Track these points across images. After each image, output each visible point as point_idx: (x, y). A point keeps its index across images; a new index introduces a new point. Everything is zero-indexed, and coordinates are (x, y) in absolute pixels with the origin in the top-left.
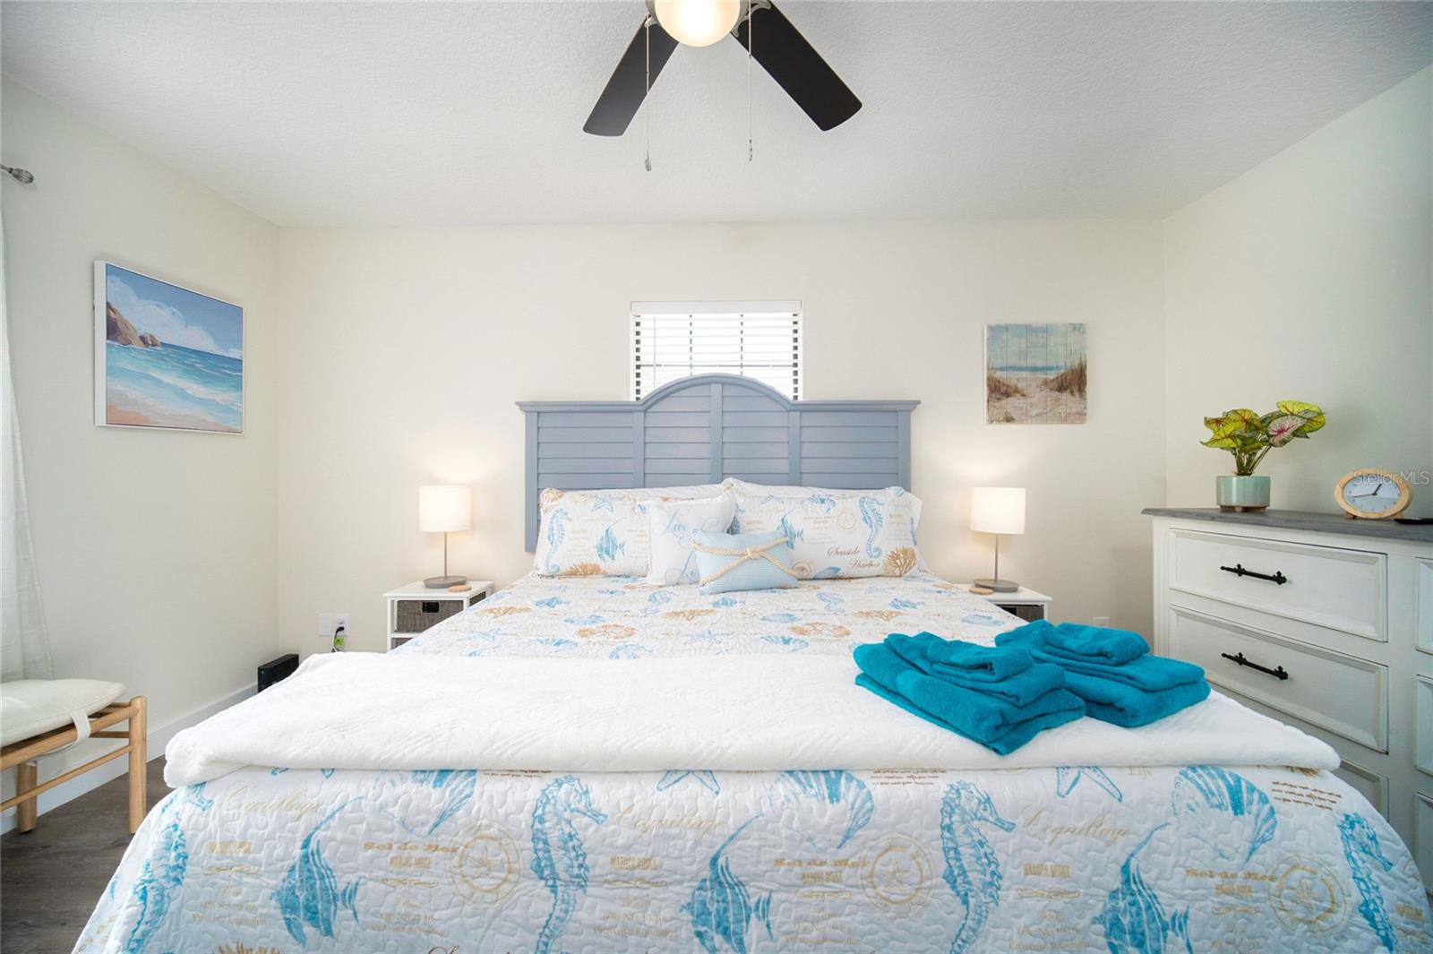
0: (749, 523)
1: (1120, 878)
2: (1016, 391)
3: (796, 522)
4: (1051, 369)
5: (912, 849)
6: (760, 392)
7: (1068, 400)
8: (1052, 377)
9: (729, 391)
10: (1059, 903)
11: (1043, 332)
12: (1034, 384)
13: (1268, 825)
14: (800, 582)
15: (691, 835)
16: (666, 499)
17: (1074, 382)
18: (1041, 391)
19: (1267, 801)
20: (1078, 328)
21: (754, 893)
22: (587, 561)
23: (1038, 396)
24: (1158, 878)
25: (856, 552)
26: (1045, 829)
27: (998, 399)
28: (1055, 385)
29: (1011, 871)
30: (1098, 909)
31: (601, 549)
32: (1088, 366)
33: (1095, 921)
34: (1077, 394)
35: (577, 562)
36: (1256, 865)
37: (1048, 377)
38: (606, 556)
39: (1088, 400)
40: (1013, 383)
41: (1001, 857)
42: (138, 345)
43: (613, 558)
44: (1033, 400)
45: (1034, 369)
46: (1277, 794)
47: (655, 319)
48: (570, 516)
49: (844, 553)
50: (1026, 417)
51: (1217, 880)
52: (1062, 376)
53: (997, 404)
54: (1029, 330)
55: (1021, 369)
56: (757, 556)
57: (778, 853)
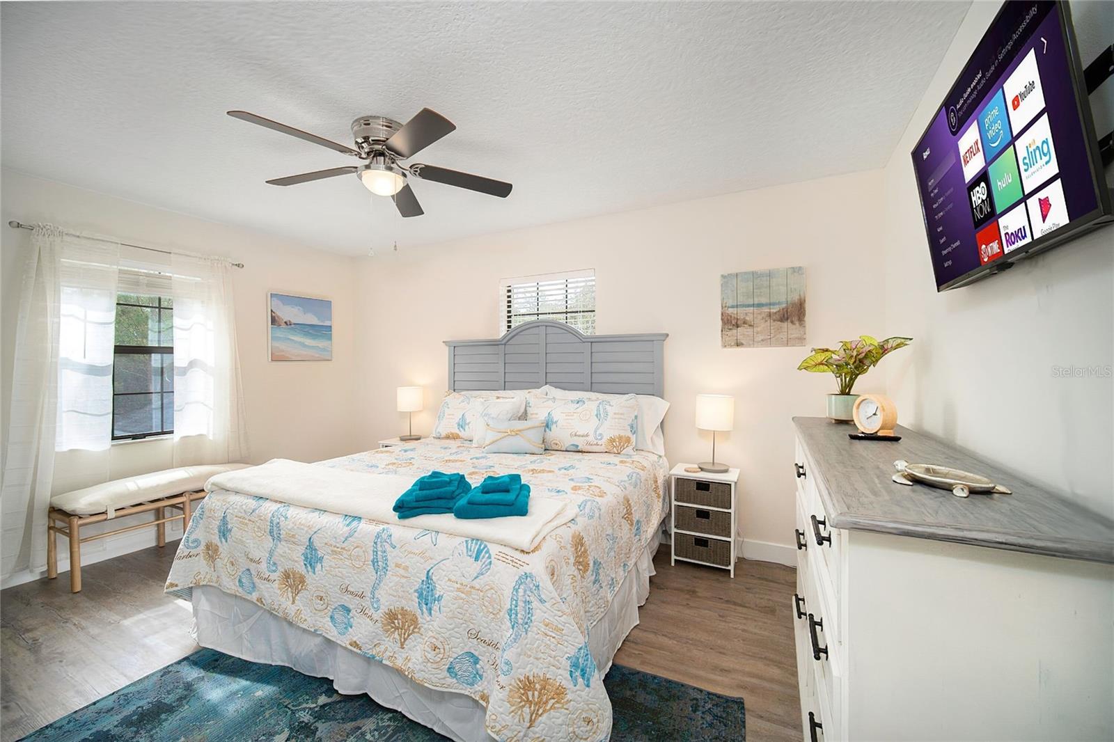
0: (532, 414)
1: (426, 576)
2: (745, 322)
3: (556, 416)
4: (774, 304)
5: (364, 549)
6: (566, 330)
7: (790, 329)
8: (775, 310)
9: (550, 330)
10: (404, 580)
11: (767, 276)
12: (760, 317)
13: (486, 568)
14: (546, 451)
15: (306, 529)
16: (498, 398)
17: (794, 313)
18: (766, 321)
19: (490, 558)
20: (797, 271)
21: (320, 554)
22: (454, 432)
23: (762, 326)
24: (438, 579)
25: (587, 435)
26: (405, 551)
27: (730, 329)
28: (778, 316)
29: (391, 564)
30: (417, 587)
31: (459, 425)
32: (806, 301)
33: (416, 591)
34: (797, 323)
35: (448, 431)
36: (476, 584)
37: (772, 310)
38: (461, 429)
39: (807, 326)
40: (741, 316)
41: (389, 558)
42: (284, 326)
43: (463, 430)
44: (760, 329)
45: (760, 305)
46: (497, 557)
48: (449, 406)
49: (580, 436)
50: (753, 342)
51: (459, 586)
52: (783, 309)
53: (730, 333)
54: (754, 275)
56: (513, 433)
57: (326, 541)
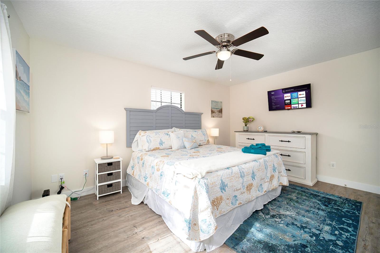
2: (214, 112)
3: (194, 136)
6: (178, 109)
7: (220, 114)
8: (218, 110)
9: (173, 109)
11: (218, 103)
14: (199, 146)
15: (251, 168)
17: (221, 111)
18: (217, 112)
20: (221, 102)
21: (255, 174)
22: (157, 147)
25: (203, 140)
28: (219, 111)
29: (268, 166)
31: (160, 143)
32: (222, 109)
35: (155, 147)
38: (161, 145)
39: (222, 114)
43: (162, 145)
44: (216, 114)
47: (156, 91)
48: (151, 137)
49: (201, 141)
50: (215, 117)
53: (212, 114)
54: (216, 102)
55: (215, 108)
56: (195, 142)
57: (256, 169)
